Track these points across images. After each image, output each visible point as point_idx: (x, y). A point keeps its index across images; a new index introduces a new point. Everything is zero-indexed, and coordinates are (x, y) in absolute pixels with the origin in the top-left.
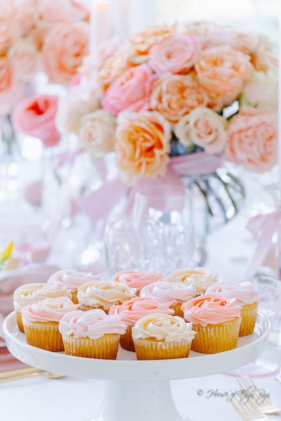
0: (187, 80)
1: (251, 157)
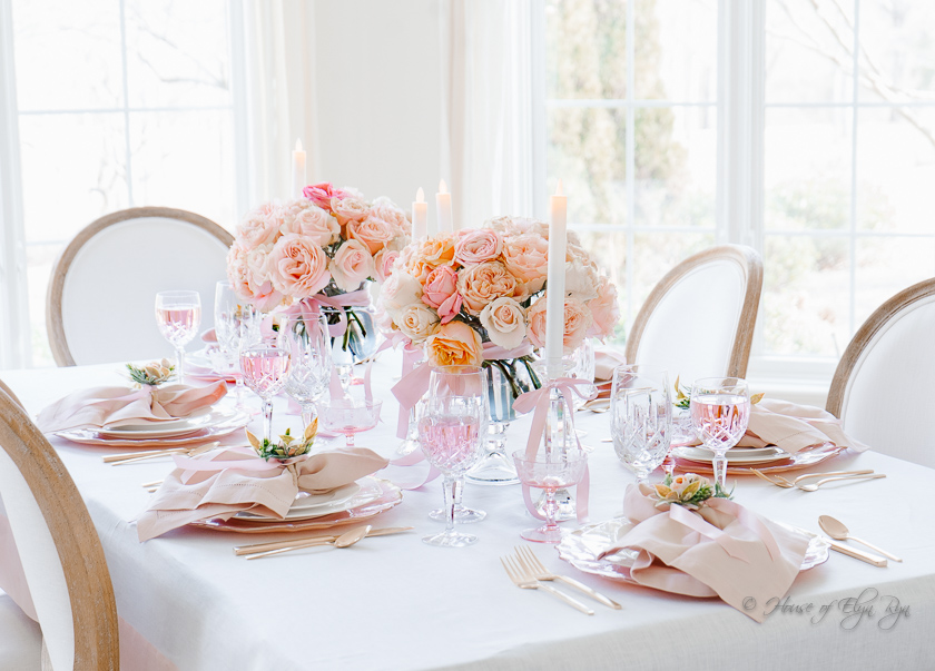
0: (495, 267)
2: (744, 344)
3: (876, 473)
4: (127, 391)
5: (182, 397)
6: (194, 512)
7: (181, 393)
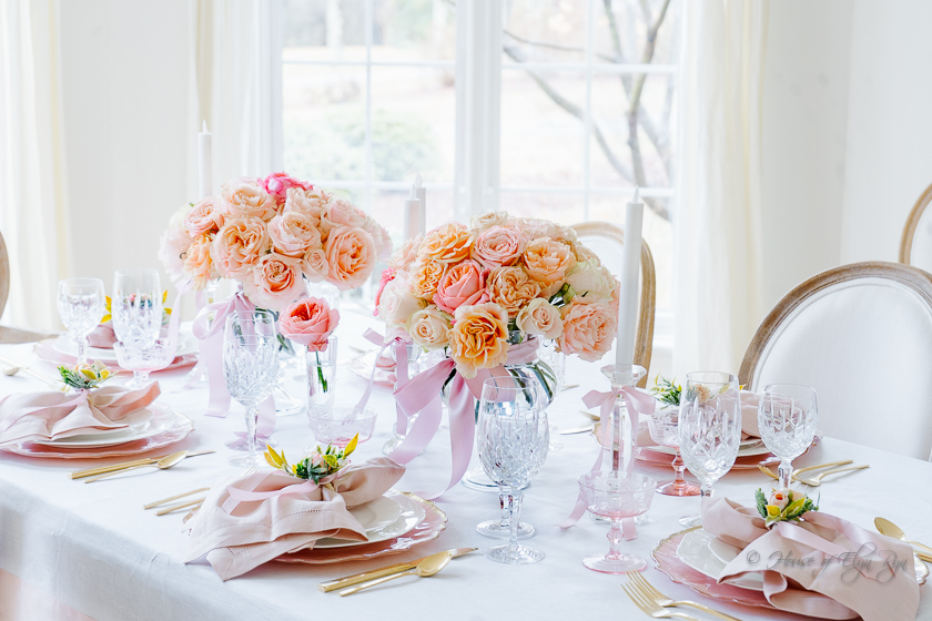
0: (518, 271)
1: (586, 346)
2: (649, 321)
3: (857, 464)
4: (61, 397)
5: (121, 400)
6: (274, 544)
7: (118, 396)
